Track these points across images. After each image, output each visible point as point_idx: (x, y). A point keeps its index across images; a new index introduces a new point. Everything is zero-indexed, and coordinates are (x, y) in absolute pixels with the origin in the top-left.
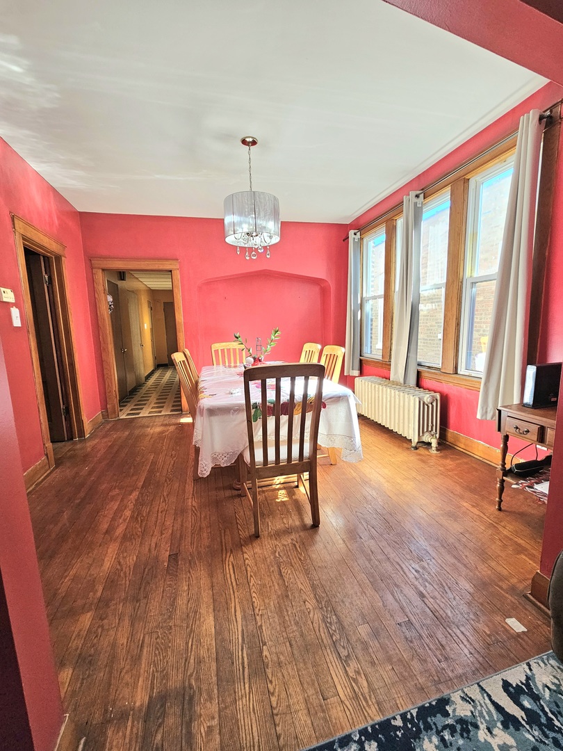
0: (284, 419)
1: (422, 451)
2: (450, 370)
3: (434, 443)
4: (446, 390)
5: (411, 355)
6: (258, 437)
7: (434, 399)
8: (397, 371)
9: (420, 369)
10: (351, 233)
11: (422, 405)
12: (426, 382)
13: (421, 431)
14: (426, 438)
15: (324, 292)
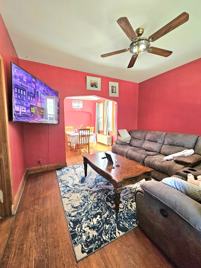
0: (84, 137)
1: (108, 146)
2: (113, 132)
3: (110, 145)
4: (113, 136)
5: (107, 129)
6: (81, 140)
7: (110, 137)
8: (105, 133)
9: (109, 132)
10: (96, 103)
11: (108, 138)
12: (110, 134)
13: (108, 143)
14: (109, 144)
15: (91, 115)
